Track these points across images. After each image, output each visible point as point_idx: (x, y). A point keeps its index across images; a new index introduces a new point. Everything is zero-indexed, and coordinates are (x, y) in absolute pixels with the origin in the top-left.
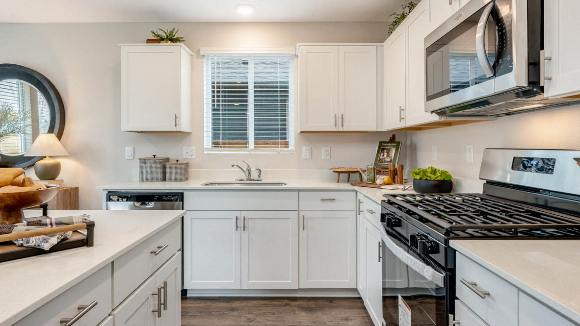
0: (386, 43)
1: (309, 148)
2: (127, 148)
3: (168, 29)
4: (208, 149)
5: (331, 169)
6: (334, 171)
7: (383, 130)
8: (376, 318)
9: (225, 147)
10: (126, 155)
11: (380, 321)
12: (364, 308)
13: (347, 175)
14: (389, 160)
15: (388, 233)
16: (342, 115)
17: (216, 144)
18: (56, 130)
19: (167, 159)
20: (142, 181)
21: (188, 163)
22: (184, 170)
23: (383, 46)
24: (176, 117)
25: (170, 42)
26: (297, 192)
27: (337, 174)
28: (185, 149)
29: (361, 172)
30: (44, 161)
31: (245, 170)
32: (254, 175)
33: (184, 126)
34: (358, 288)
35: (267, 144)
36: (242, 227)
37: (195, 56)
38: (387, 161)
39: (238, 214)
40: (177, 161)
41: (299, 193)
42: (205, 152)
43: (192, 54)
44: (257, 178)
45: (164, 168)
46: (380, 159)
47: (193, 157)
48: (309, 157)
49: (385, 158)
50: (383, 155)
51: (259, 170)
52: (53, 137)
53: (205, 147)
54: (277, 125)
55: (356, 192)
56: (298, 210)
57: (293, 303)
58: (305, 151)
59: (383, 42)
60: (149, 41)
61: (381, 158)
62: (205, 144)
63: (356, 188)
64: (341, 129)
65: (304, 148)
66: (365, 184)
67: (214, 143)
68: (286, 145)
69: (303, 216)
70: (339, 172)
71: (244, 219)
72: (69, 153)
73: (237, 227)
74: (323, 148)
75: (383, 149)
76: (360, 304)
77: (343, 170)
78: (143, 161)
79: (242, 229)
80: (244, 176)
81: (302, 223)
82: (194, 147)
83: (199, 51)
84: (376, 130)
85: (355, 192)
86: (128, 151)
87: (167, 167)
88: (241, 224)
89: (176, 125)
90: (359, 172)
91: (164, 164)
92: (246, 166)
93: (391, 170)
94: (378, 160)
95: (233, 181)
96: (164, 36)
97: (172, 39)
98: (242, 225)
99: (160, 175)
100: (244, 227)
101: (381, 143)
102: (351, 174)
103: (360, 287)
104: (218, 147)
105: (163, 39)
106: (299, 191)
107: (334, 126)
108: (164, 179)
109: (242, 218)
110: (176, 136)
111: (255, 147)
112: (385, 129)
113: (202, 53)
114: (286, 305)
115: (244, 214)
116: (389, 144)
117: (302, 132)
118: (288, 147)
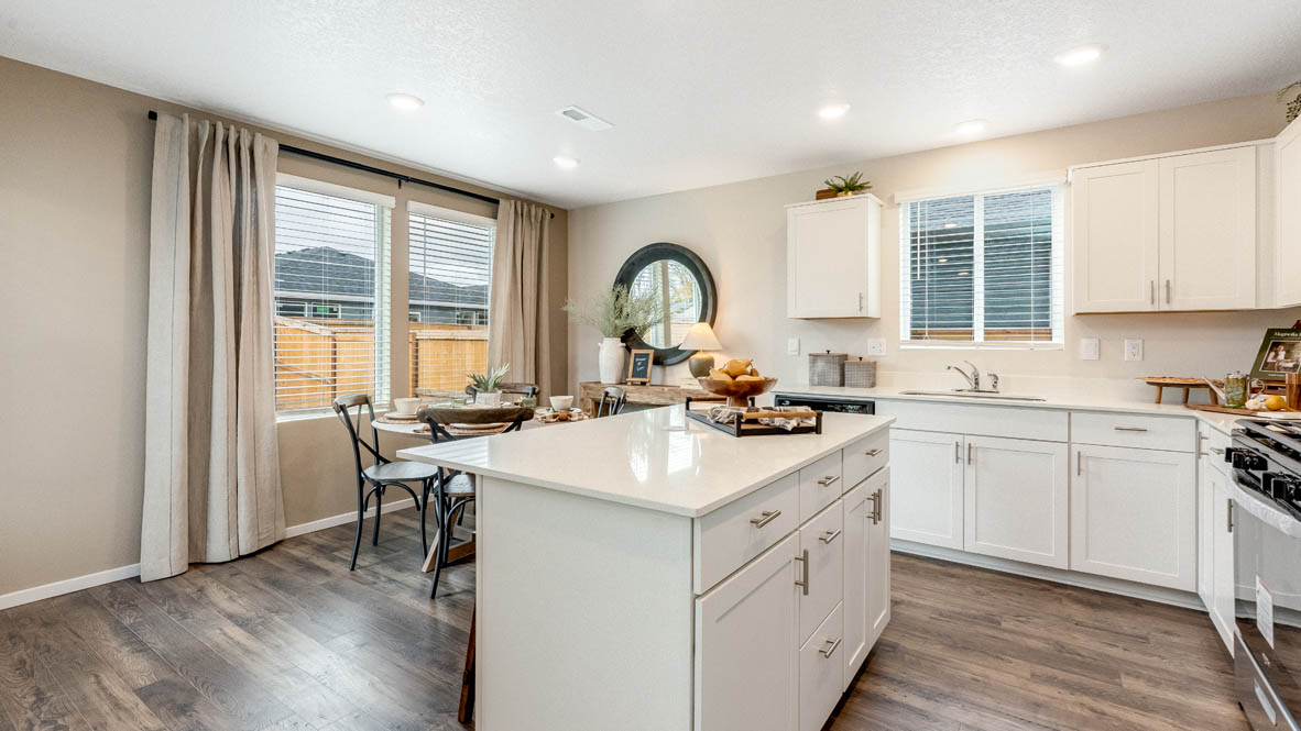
0: (1281, 139)
1: (1095, 341)
2: (790, 341)
3: (848, 175)
4: (905, 343)
5: (1143, 379)
6: (1149, 383)
7: (1274, 307)
8: (1225, 625)
9: (934, 338)
10: (789, 349)
11: (1229, 627)
12: (1213, 628)
13: (1181, 391)
14: (1291, 365)
15: (1241, 481)
16: (1168, 282)
17: (916, 335)
18: (709, 318)
19: (845, 357)
20: (812, 384)
21: (875, 363)
22: (870, 371)
23: (1274, 143)
24: (861, 298)
25: (850, 193)
26: (1067, 414)
27: (1155, 388)
28: (870, 342)
29: (1213, 387)
30: (697, 356)
31: (969, 375)
32: (986, 384)
33: (872, 310)
34: (1200, 593)
35: (1008, 333)
36: (966, 458)
37: (885, 205)
38: (1285, 368)
39: (959, 439)
40: (861, 359)
41: (1069, 415)
42: (902, 347)
43: (881, 203)
44: (991, 388)
45: (842, 366)
46: (1266, 363)
47: (883, 354)
48: (1096, 357)
49: (1279, 362)
50: (1276, 355)
51: (996, 377)
52: (706, 325)
53: (901, 339)
54: (1029, 295)
55: (1197, 422)
56: (1069, 442)
57: (1058, 590)
58: (1087, 347)
59: (1274, 136)
60: (821, 195)
61: (1270, 360)
62: (902, 334)
63: (1196, 413)
64: (1165, 307)
65: (1084, 341)
66: (1220, 409)
67: (913, 333)
68: (1049, 335)
69: (1079, 453)
70: (1161, 385)
71: (970, 447)
72: (723, 346)
73: (957, 458)
74: (1126, 341)
75: (1276, 345)
76: (1205, 622)
77: (1168, 381)
78: (814, 357)
79: (966, 461)
80: (967, 385)
81: (1077, 464)
82: (883, 340)
83: (892, 198)
84: (1254, 307)
85: (1194, 421)
86: (792, 344)
87: (846, 367)
88: (964, 454)
89: (861, 309)
90: (1207, 386)
91: (842, 362)
92: (972, 370)
93: (1291, 386)
94: (1261, 365)
95: (948, 391)
96: (842, 184)
97: (853, 187)
98: (966, 455)
99: (837, 378)
100: (969, 460)
101: (1270, 333)
102: (1191, 389)
103: (1203, 591)
104: (921, 338)
105: (840, 190)
106: (1069, 411)
107: (1150, 301)
108: (842, 384)
109: (967, 447)
110: (860, 322)
111: (986, 339)
112: (1279, 304)
113: (896, 201)
114: (1043, 589)
115: (968, 440)
116: (1293, 334)
117: (1078, 314)
118: (1051, 339)
